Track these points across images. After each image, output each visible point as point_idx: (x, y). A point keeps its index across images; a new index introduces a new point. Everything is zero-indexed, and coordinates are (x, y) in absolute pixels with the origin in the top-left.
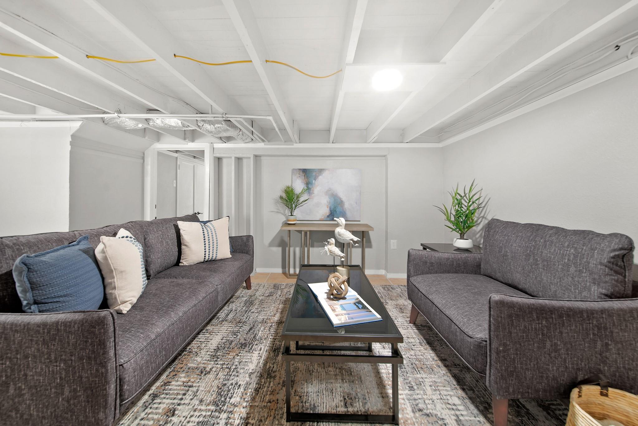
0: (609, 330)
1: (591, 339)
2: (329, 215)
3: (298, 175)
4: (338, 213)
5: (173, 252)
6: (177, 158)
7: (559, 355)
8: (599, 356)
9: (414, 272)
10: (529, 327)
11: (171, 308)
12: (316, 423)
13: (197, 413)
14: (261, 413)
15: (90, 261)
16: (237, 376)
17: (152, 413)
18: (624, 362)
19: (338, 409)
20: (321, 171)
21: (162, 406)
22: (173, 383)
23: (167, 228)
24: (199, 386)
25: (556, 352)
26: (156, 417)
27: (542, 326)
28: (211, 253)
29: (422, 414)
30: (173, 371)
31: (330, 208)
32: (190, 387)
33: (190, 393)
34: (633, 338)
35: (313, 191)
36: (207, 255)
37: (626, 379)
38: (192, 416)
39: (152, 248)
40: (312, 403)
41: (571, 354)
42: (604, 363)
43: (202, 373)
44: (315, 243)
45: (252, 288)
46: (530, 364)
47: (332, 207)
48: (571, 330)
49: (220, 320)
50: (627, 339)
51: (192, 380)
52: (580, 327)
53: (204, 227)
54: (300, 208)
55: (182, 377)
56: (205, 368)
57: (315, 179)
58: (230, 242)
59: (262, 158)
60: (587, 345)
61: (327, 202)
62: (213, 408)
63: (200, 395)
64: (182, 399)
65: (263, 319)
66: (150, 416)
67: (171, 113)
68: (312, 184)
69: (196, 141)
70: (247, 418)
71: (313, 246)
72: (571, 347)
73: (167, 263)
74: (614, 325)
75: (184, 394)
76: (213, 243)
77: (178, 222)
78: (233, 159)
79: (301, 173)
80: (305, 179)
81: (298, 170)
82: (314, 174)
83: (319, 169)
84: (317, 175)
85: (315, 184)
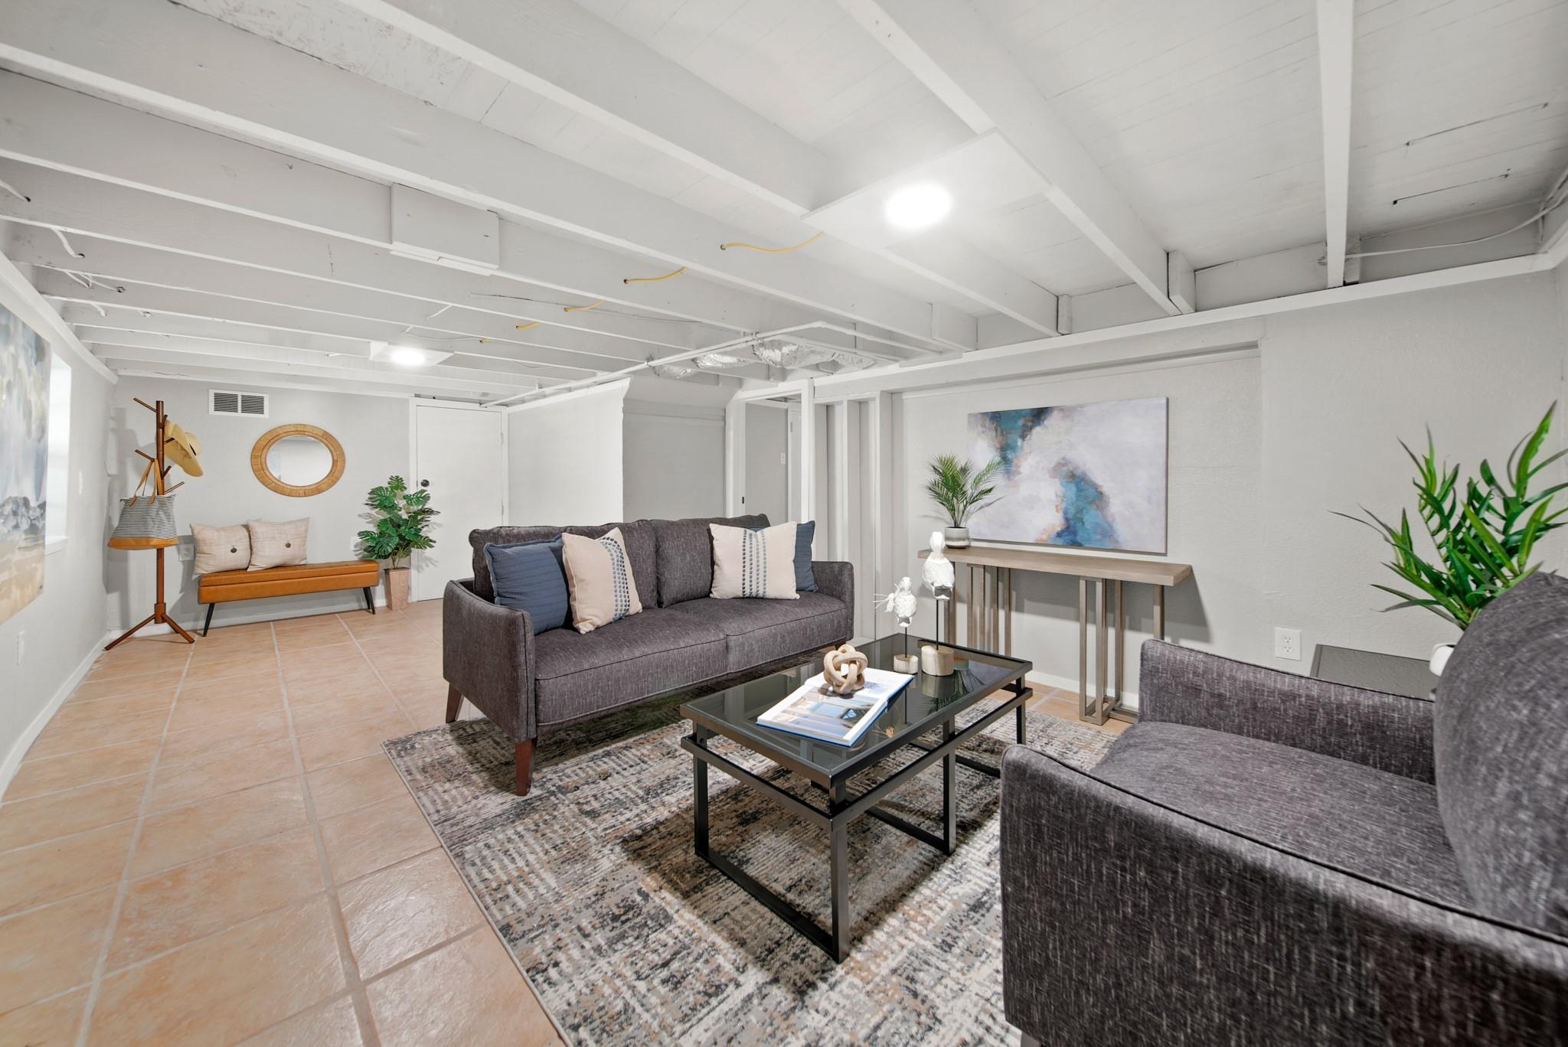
2: (1063, 531)
3: (980, 429)
4: (1088, 526)
6: (787, 411)
9: (1154, 710)
10: (1089, 866)
11: (630, 643)
13: (624, 790)
14: (679, 828)
15: (555, 561)
17: (591, 767)
19: (774, 885)
20: (1039, 414)
21: (605, 766)
22: (633, 750)
23: (694, 534)
24: (652, 766)
25: (1186, 988)
26: (591, 772)
27: (1134, 882)
28: (754, 583)
29: (907, 988)
30: (645, 738)
31: (1065, 513)
32: (643, 762)
33: (638, 768)
35: (1018, 467)
36: (747, 586)
38: (617, 790)
39: (668, 562)
40: (749, 856)
43: (668, 753)
44: (1027, 603)
46: (1093, 977)
47: (1072, 511)
51: (652, 756)
53: (747, 537)
54: (986, 509)
55: (646, 750)
56: (676, 750)
57: (1023, 437)
59: (905, 396)
61: (1057, 496)
62: (641, 793)
63: (644, 776)
64: (625, 769)
66: (588, 769)
67: (698, 348)
68: (1013, 448)
69: (789, 378)
70: (662, 823)
71: (1020, 609)
73: (690, 589)
75: (631, 766)
76: (758, 566)
77: (711, 525)
78: (845, 404)
79: (988, 423)
80: (997, 437)
81: (980, 416)
82: (1020, 422)
83: (1033, 410)
84: (1030, 424)
85: (1022, 448)
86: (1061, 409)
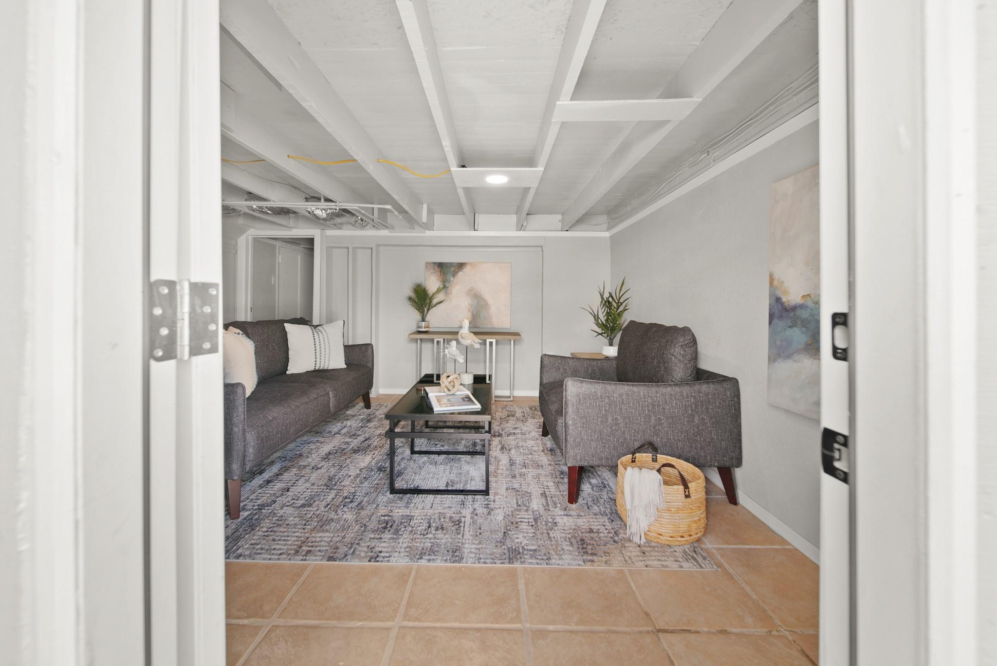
0: (661, 407)
1: (646, 414)
3: (432, 271)
5: (279, 358)
6: (276, 246)
7: (619, 428)
8: (652, 429)
10: (593, 404)
12: (416, 495)
16: (348, 470)
18: (674, 434)
20: (461, 266)
24: (310, 476)
25: (616, 426)
27: (605, 403)
28: (322, 360)
29: (514, 491)
31: (472, 313)
32: (302, 476)
33: (302, 479)
34: (682, 414)
35: (451, 290)
36: (318, 363)
37: (675, 449)
41: (629, 427)
42: (657, 435)
43: (313, 468)
45: (372, 408)
46: (594, 436)
47: (475, 311)
48: (629, 406)
49: (333, 433)
50: (676, 415)
51: (304, 472)
52: (636, 404)
53: (314, 331)
54: (434, 311)
55: (295, 471)
56: (317, 465)
57: (454, 276)
58: (345, 351)
60: (642, 419)
61: (469, 305)
62: (324, 487)
63: (312, 481)
64: (295, 483)
65: (381, 433)
68: (449, 282)
72: (630, 422)
74: (666, 402)
75: (297, 480)
76: (325, 348)
77: (285, 324)
79: (436, 268)
80: (441, 275)
81: (432, 264)
82: (452, 269)
83: (458, 263)
84: (457, 270)
85: (453, 281)
86: (471, 264)
